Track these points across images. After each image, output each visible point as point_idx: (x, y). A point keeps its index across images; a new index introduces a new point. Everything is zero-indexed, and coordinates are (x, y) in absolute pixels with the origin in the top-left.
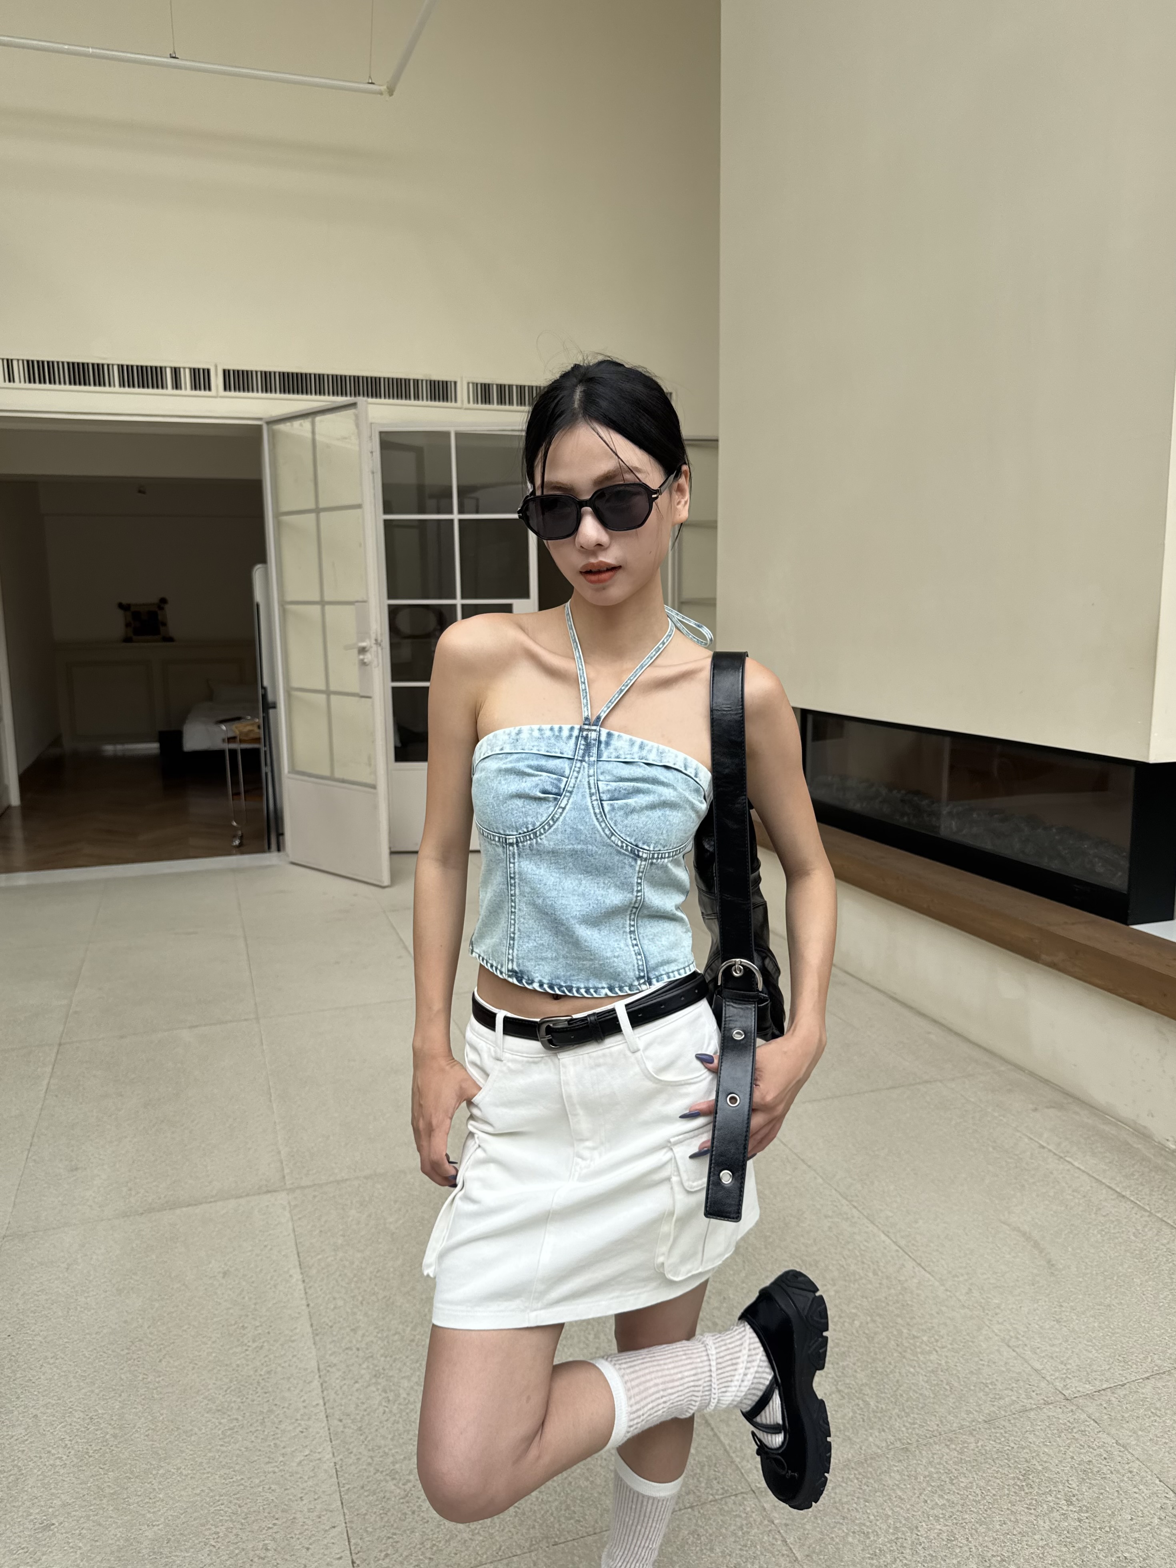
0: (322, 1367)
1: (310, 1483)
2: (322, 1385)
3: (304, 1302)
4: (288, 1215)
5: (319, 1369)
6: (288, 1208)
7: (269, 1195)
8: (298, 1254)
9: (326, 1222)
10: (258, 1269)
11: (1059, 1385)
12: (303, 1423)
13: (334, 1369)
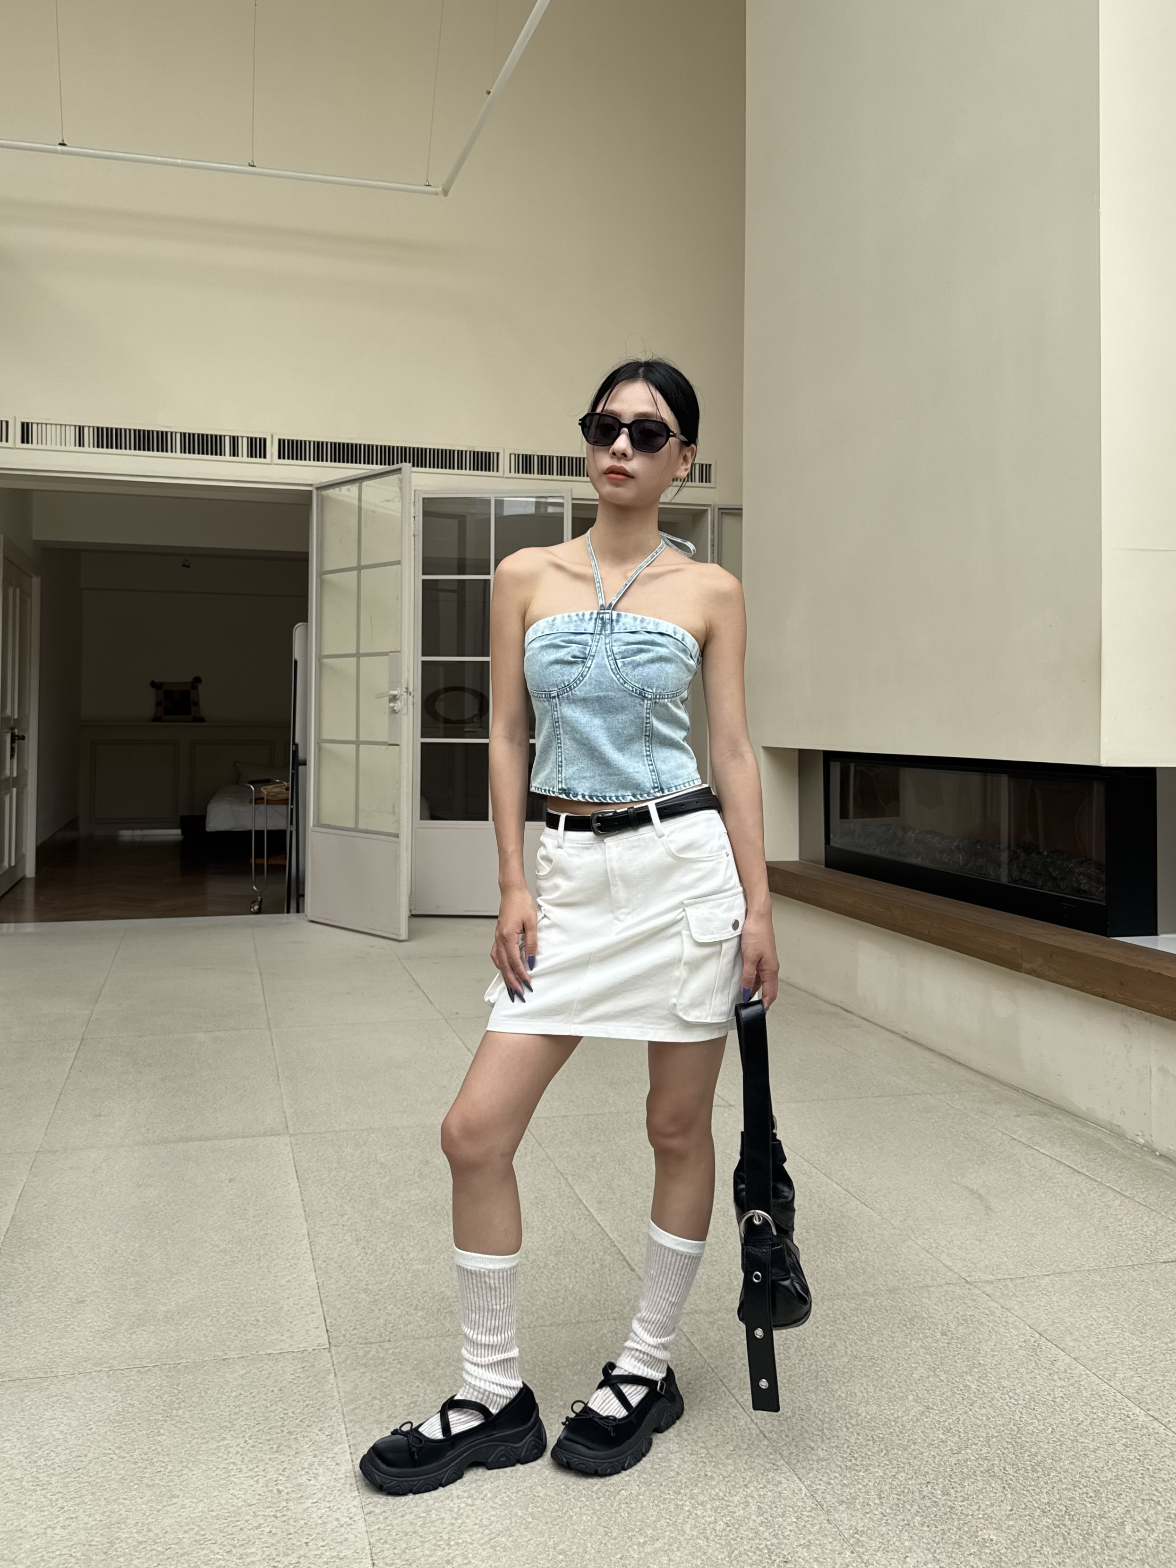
0: (311, 1233)
1: (296, 1291)
2: (310, 1243)
3: (300, 1198)
4: (289, 1148)
5: (309, 1235)
6: (289, 1145)
7: (273, 1137)
8: (296, 1172)
9: (323, 1154)
10: (260, 1179)
11: (963, 1275)
12: (293, 1261)
13: (322, 1235)
